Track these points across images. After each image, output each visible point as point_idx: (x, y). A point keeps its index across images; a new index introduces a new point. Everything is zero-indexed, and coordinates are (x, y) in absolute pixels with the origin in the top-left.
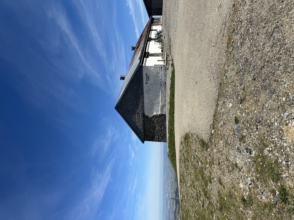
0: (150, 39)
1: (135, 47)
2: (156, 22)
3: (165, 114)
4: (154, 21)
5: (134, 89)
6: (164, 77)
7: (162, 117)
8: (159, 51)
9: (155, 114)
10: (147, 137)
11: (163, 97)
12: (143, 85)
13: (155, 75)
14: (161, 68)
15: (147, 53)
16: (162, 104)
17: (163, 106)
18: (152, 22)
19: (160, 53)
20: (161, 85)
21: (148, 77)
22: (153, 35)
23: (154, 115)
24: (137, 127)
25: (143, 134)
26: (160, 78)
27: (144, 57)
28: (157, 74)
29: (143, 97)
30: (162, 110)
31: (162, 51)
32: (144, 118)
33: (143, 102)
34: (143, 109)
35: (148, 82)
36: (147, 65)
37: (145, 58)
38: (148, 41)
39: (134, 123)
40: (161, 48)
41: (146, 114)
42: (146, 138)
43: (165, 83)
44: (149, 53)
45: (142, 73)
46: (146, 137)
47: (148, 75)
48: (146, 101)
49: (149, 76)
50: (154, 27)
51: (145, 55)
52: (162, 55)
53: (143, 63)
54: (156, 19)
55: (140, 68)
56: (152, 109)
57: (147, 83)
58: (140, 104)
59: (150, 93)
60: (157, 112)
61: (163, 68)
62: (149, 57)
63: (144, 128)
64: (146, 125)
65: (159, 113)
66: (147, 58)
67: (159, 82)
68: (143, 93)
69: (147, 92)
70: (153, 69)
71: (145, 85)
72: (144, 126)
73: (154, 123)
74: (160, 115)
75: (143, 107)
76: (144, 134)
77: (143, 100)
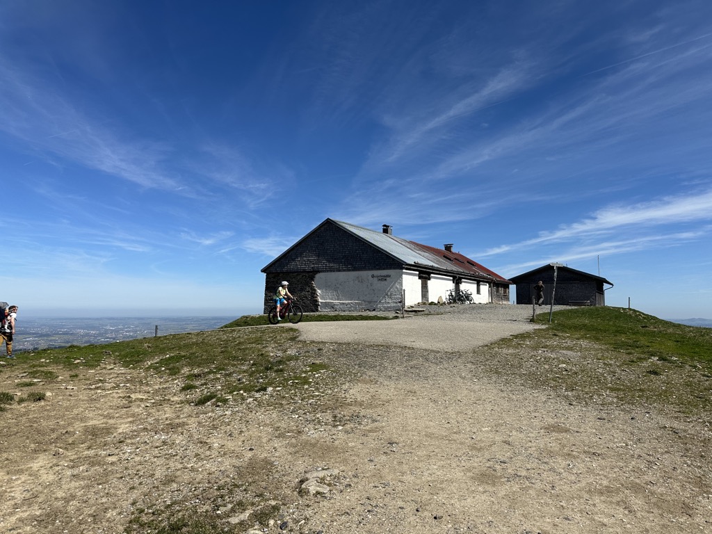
0: (457, 281)
1: (450, 251)
2: (497, 291)
3: (317, 311)
4: (501, 290)
5: (363, 254)
6: (384, 307)
7: (314, 305)
8: (433, 298)
9: (319, 292)
10: (274, 278)
11: (349, 306)
12: (369, 269)
13: (388, 291)
14: (400, 302)
15: (429, 275)
16: (337, 305)
17: (332, 307)
18: (498, 285)
19: (428, 300)
20: (370, 302)
21: (384, 278)
22: (467, 287)
23: (315, 290)
24: (294, 260)
25: (279, 270)
26: (382, 300)
27: (421, 272)
28: (389, 294)
29: (349, 270)
30: (326, 305)
31: (432, 303)
32: (311, 272)
33: (340, 271)
34: (326, 271)
35: (375, 279)
36: (404, 276)
37: (418, 273)
38: (454, 278)
39: (301, 254)
40: (439, 302)
41: (318, 276)
42: (271, 276)
43: (374, 310)
44: (429, 280)
45: (390, 269)
46: (273, 275)
47: (388, 278)
48: (342, 276)
49: (385, 280)
50: (485, 288)
51: (425, 274)
52: (424, 304)
53: (407, 269)
54: (505, 292)
55: (398, 265)
56: (326, 287)
57: (373, 276)
58: (336, 266)
59: (356, 282)
60: (322, 296)
61: (399, 304)
62: (420, 281)
63: (291, 272)
64: (297, 275)
65: (320, 300)
66: (417, 277)
67: (375, 299)
68: (355, 269)
69: (358, 277)
70: (398, 286)
71: (370, 273)
72: (295, 272)
73: (302, 290)
74: (317, 301)
75: (331, 271)
76: (279, 273)
77: (344, 271)
